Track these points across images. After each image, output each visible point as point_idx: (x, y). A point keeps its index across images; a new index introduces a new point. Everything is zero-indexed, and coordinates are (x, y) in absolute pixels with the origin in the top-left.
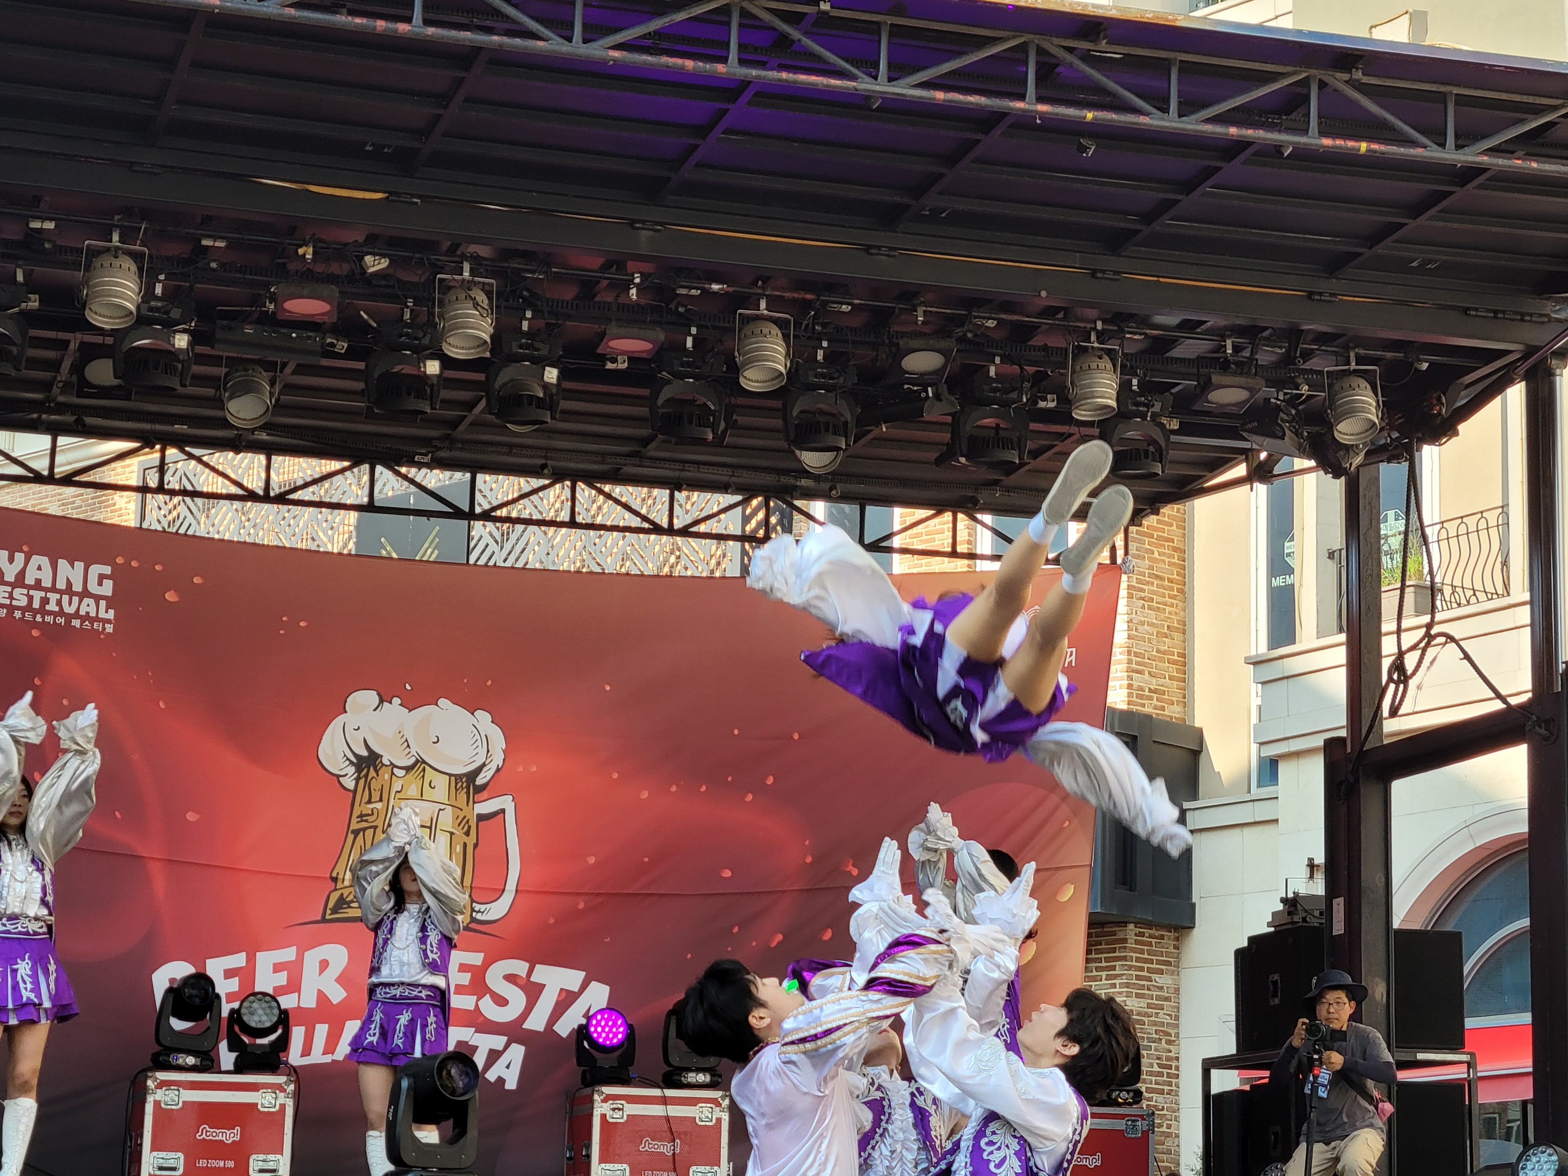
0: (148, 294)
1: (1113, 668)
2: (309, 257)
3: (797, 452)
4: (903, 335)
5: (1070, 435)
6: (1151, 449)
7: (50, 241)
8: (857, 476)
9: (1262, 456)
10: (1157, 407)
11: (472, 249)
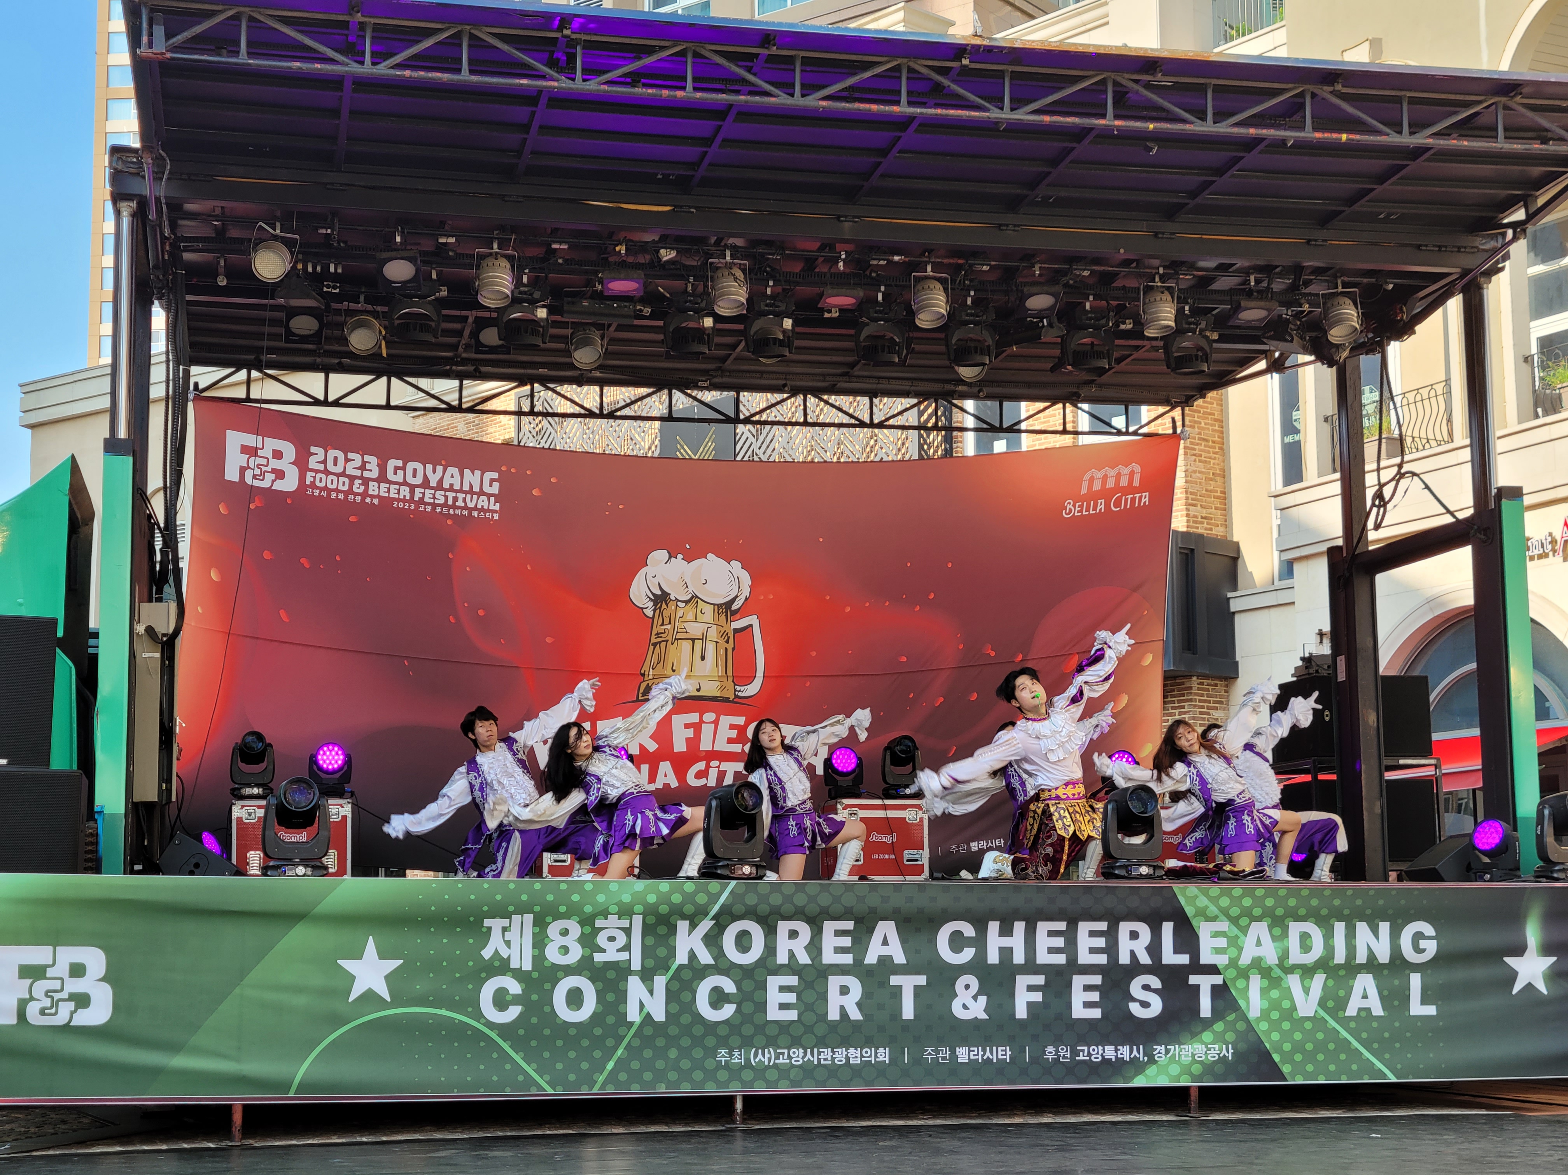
0: (518, 283)
1: (1175, 503)
2: (623, 252)
3: (956, 368)
4: (1025, 284)
5: (1144, 346)
6: (1200, 354)
7: (453, 251)
8: (997, 382)
9: (1277, 354)
10: (1203, 325)
11: (731, 241)
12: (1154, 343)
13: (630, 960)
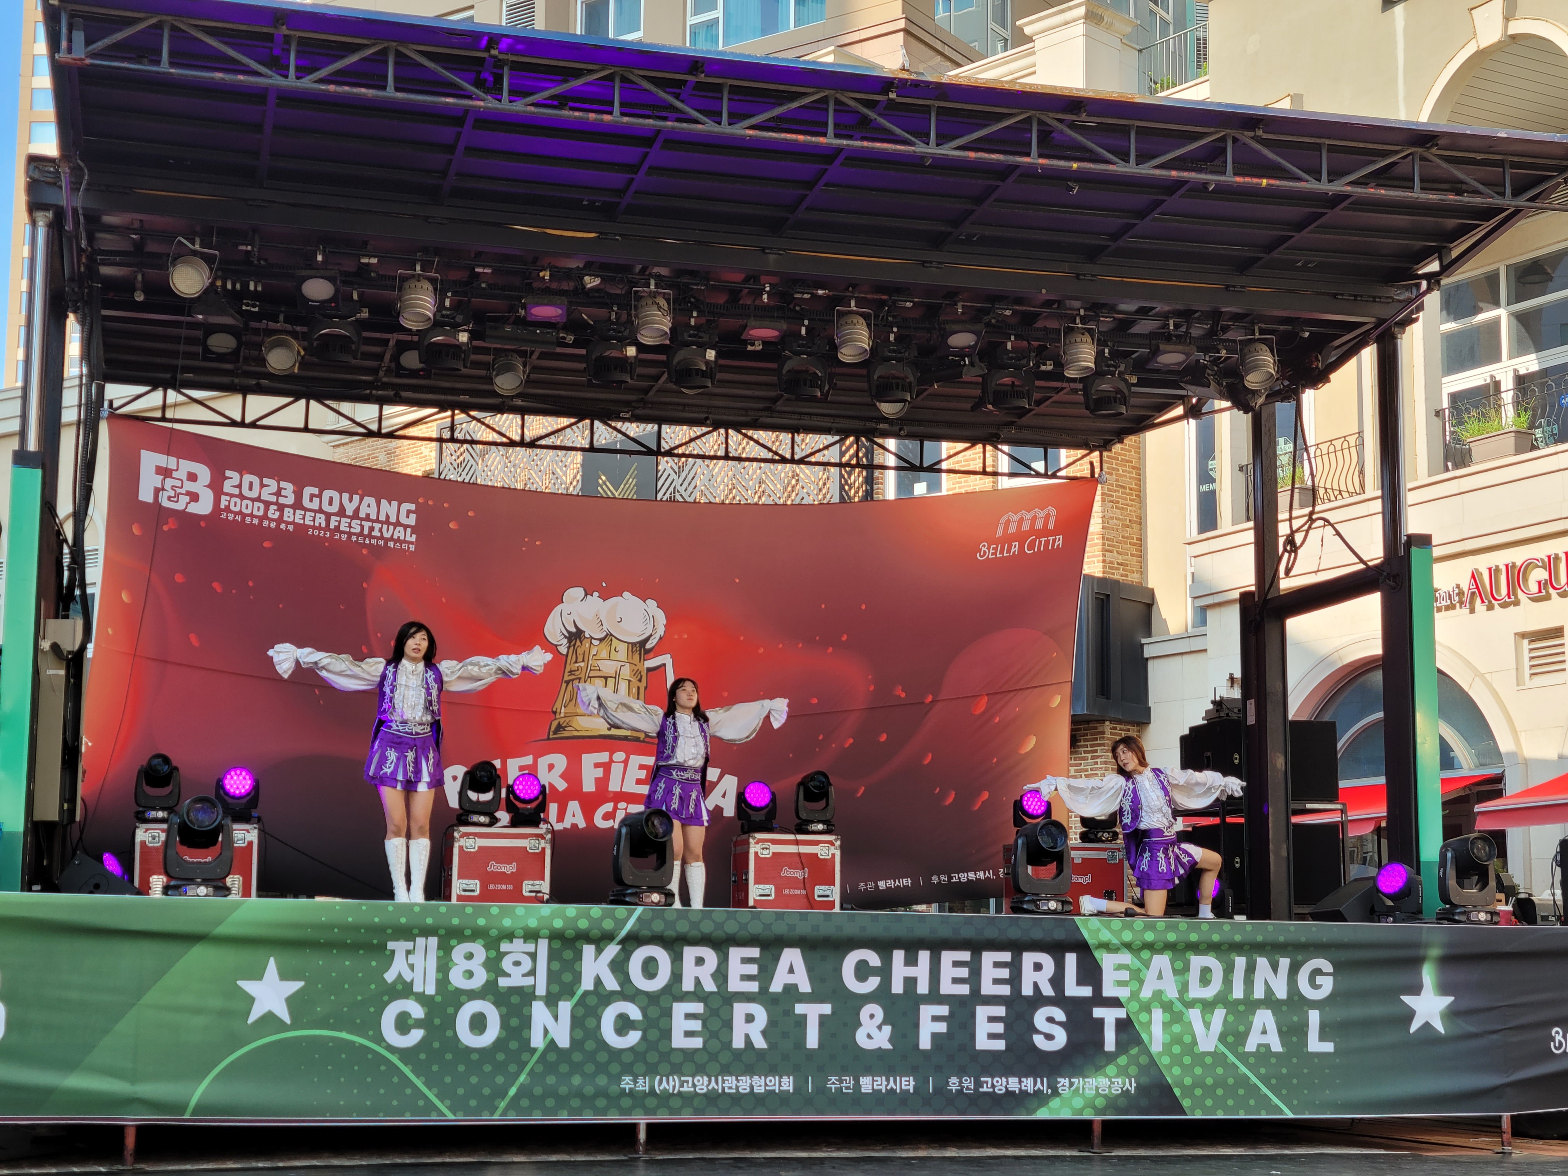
0: (441, 306)
2: (547, 278)
3: (878, 404)
4: (948, 322)
5: (1063, 389)
6: (1119, 396)
7: (374, 272)
8: (917, 421)
9: (1194, 400)
10: (1122, 368)
11: (656, 270)
12: (1073, 385)
13: (534, 986)
